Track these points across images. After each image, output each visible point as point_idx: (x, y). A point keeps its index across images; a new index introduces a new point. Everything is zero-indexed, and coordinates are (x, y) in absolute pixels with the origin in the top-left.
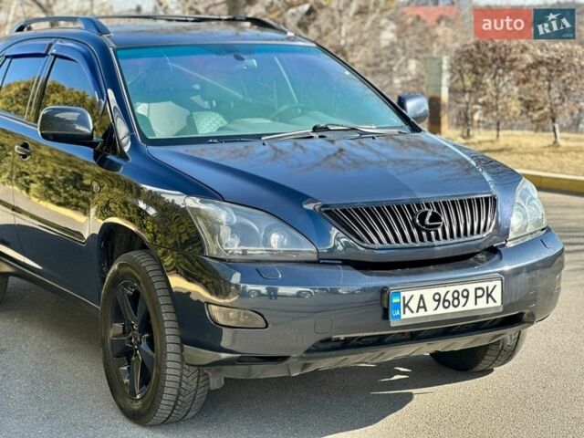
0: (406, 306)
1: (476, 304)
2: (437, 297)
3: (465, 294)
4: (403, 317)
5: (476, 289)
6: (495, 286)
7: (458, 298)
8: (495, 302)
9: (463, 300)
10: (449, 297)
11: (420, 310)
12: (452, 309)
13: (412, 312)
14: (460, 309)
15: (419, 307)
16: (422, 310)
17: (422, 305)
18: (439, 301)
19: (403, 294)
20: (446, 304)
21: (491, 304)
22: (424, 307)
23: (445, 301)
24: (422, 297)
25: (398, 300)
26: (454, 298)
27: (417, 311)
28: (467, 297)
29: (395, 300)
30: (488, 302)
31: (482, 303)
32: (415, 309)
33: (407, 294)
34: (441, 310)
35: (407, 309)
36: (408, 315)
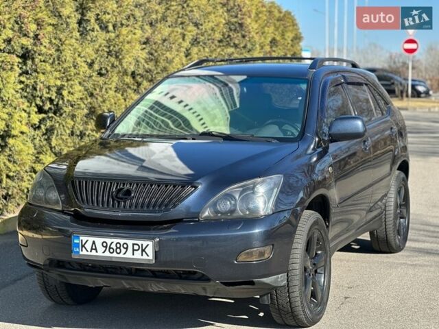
0: (83, 246)
1: (133, 254)
2: (105, 244)
3: (125, 246)
4: (81, 253)
5: (133, 244)
6: (148, 245)
7: (120, 248)
8: (148, 255)
9: (123, 250)
10: (113, 246)
11: (93, 251)
12: (115, 255)
13: (87, 251)
14: (121, 255)
15: (92, 249)
16: (94, 252)
17: (94, 247)
18: (106, 247)
19: (81, 238)
20: (111, 250)
21: (145, 257)
22: (96, 249)
23: (110, 248)
24: (94, 243)
25: (78, 242)
26: (117, 248)
27: (91, 251)
28: (127, 248)
29: (76, 241)
30: (142, 255)
31: (138, 255)
32: (89, 249)
33: (84, 239)
34: (107, 254)
35: (84, 248)
36: (84, 252)
